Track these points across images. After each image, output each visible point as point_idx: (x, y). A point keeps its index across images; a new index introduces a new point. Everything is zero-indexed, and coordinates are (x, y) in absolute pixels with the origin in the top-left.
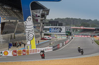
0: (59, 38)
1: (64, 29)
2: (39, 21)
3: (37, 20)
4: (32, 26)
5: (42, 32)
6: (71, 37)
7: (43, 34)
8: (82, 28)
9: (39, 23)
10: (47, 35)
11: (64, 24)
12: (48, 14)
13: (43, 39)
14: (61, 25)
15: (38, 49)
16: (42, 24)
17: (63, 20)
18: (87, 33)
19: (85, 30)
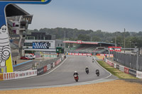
0: (47, 57)
1: (53, 44)
2: (18, 32)
3: (15, 31)
4: (8, 40)
5: (21, 49)
6: (63, 56)
7: (23, 51)
8: (79, 42)
9: (18, 36)
10: (30, 52)
11: (53, 36)
12: (30, 23)
13: (23, 58)
14: (49, 38)
15: (16, 72)
16: (21, 36)
17: (51, 31)
18: (86, 50)
19: (83, 46)
